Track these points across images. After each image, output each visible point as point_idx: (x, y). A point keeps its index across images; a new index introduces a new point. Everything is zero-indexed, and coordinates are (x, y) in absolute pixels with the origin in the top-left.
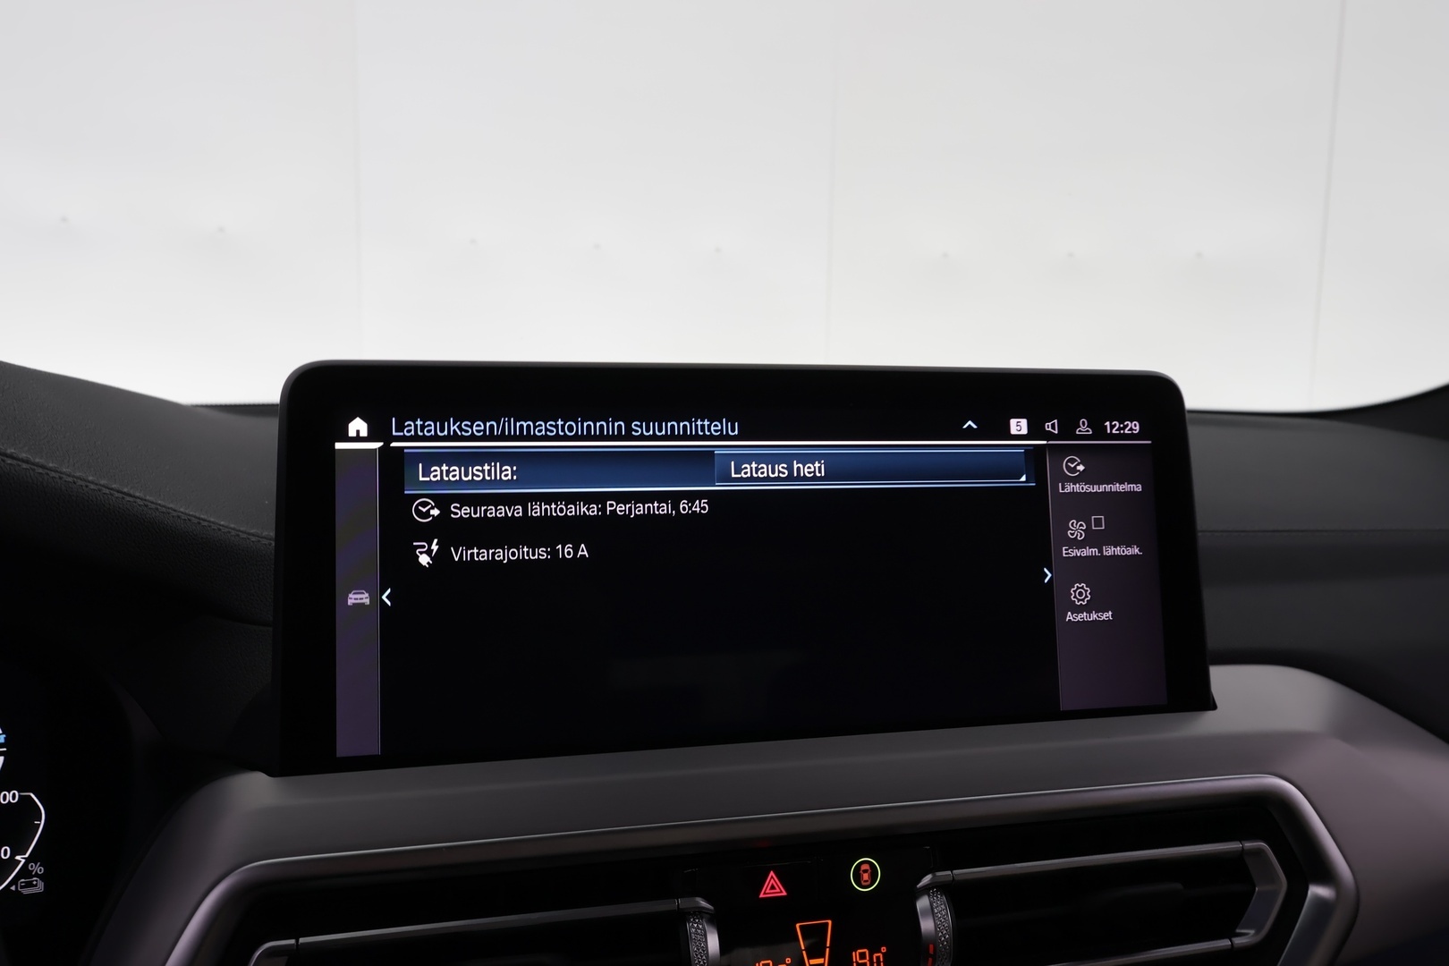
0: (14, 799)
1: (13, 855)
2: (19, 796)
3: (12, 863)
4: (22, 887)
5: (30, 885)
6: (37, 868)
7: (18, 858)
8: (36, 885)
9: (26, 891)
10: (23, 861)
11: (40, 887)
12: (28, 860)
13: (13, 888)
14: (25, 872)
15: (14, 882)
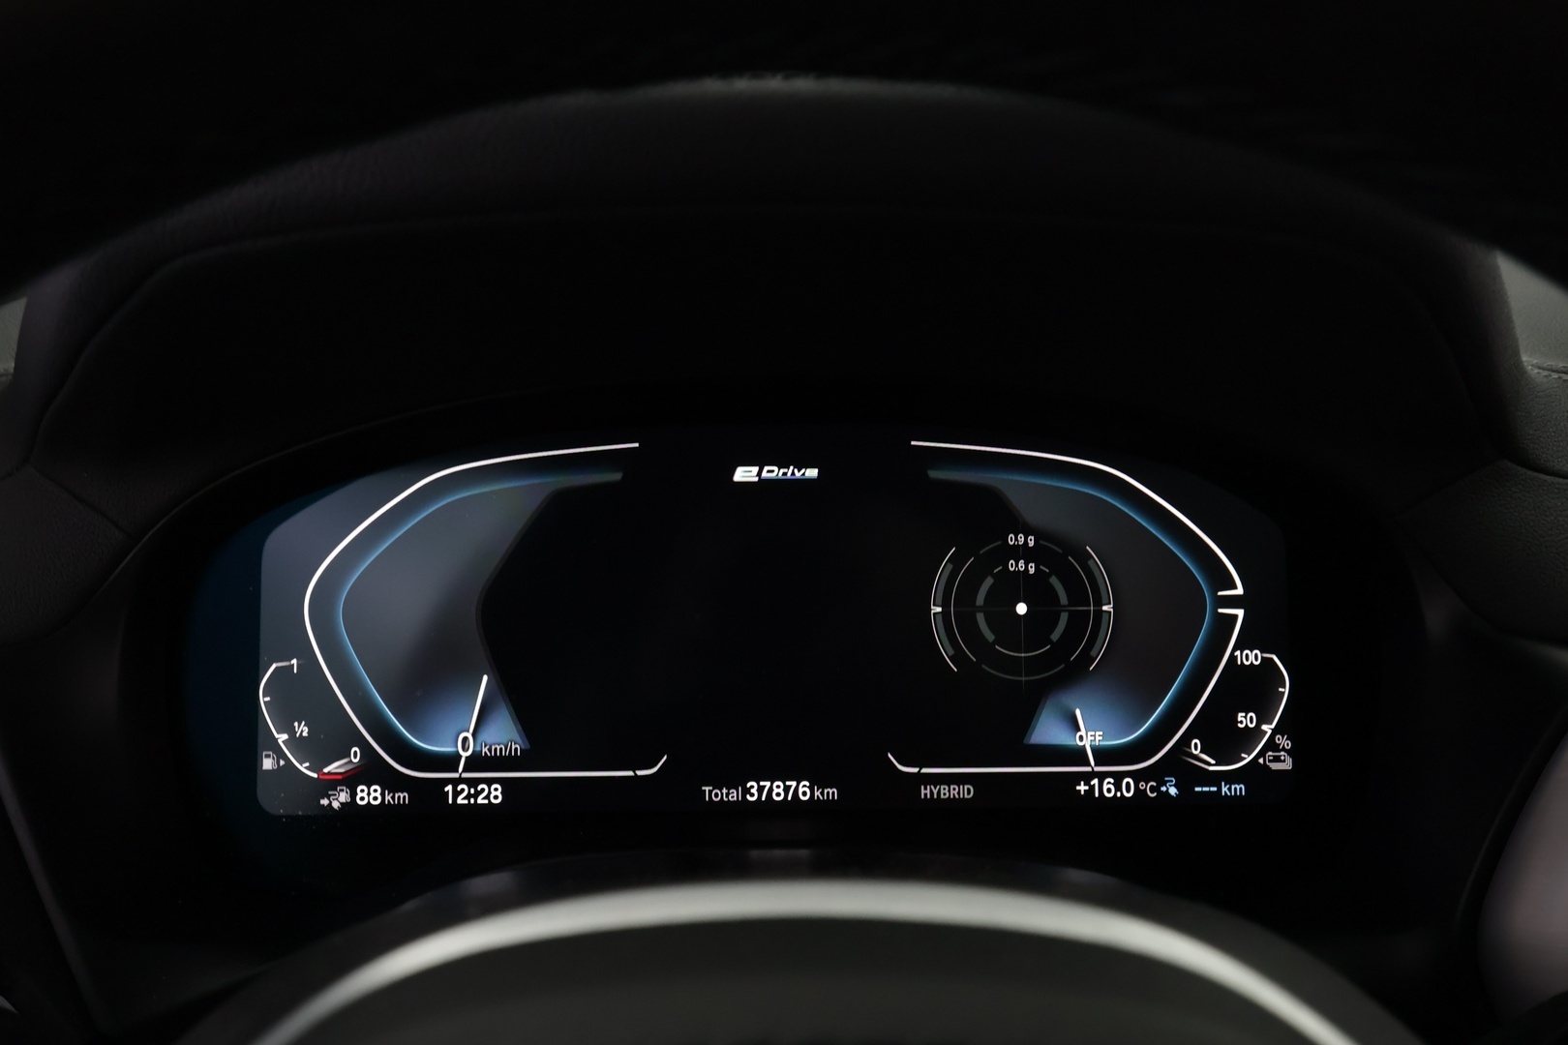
0: (1256, 659)
1: (1259, 724)
2: (1262, 657)
3: (1257, 733)
4: (1270, 761)
5: (1277, 759)
6: (1284, 742)
7: (1265, 727)
8: (1284, 761)
9: (1275, 766)
10: (1270, 732)
11: (1287, 765)
12: (1275, 732)
13: (1261, 761)
14: (1271, 745)
15: (1262, 753)
